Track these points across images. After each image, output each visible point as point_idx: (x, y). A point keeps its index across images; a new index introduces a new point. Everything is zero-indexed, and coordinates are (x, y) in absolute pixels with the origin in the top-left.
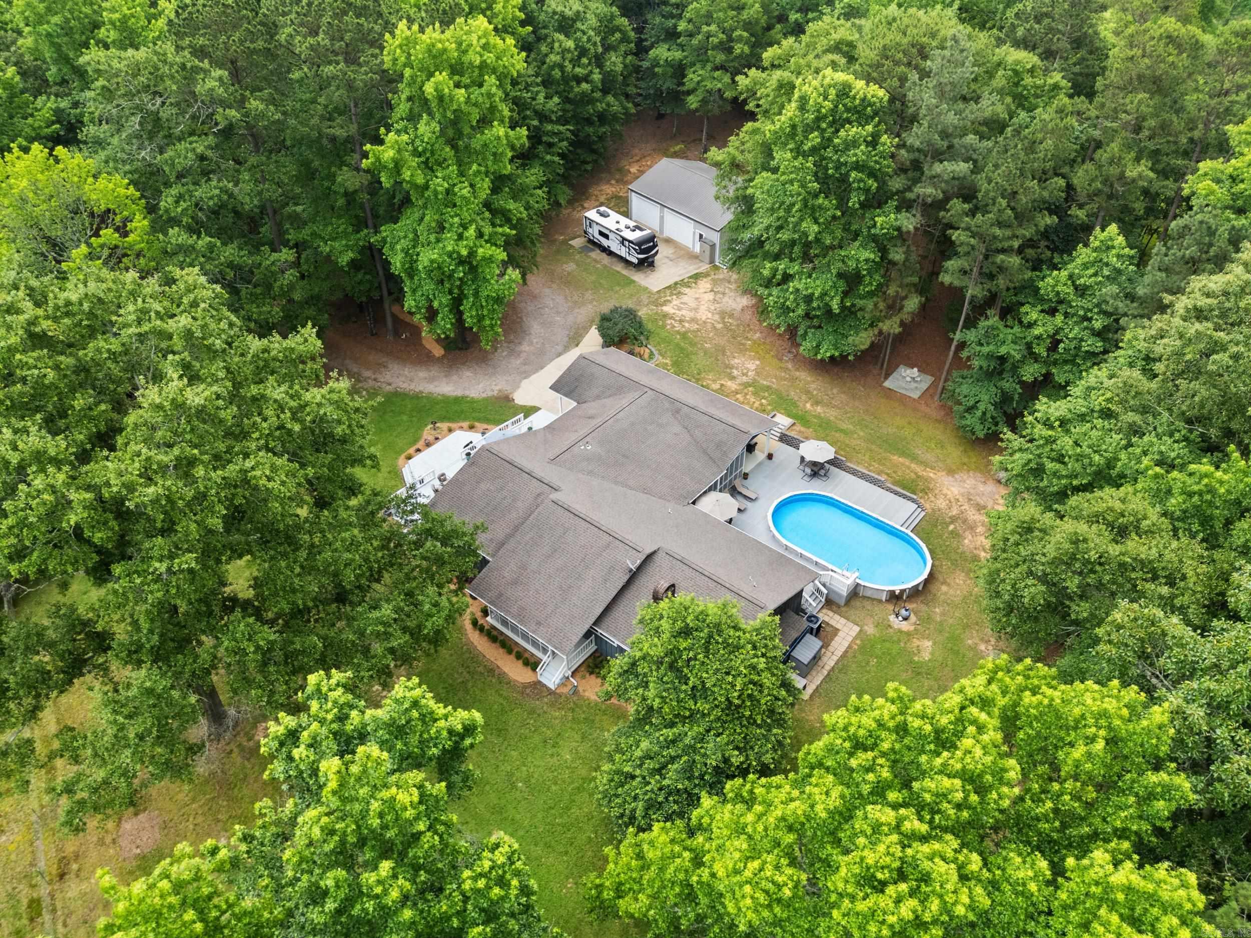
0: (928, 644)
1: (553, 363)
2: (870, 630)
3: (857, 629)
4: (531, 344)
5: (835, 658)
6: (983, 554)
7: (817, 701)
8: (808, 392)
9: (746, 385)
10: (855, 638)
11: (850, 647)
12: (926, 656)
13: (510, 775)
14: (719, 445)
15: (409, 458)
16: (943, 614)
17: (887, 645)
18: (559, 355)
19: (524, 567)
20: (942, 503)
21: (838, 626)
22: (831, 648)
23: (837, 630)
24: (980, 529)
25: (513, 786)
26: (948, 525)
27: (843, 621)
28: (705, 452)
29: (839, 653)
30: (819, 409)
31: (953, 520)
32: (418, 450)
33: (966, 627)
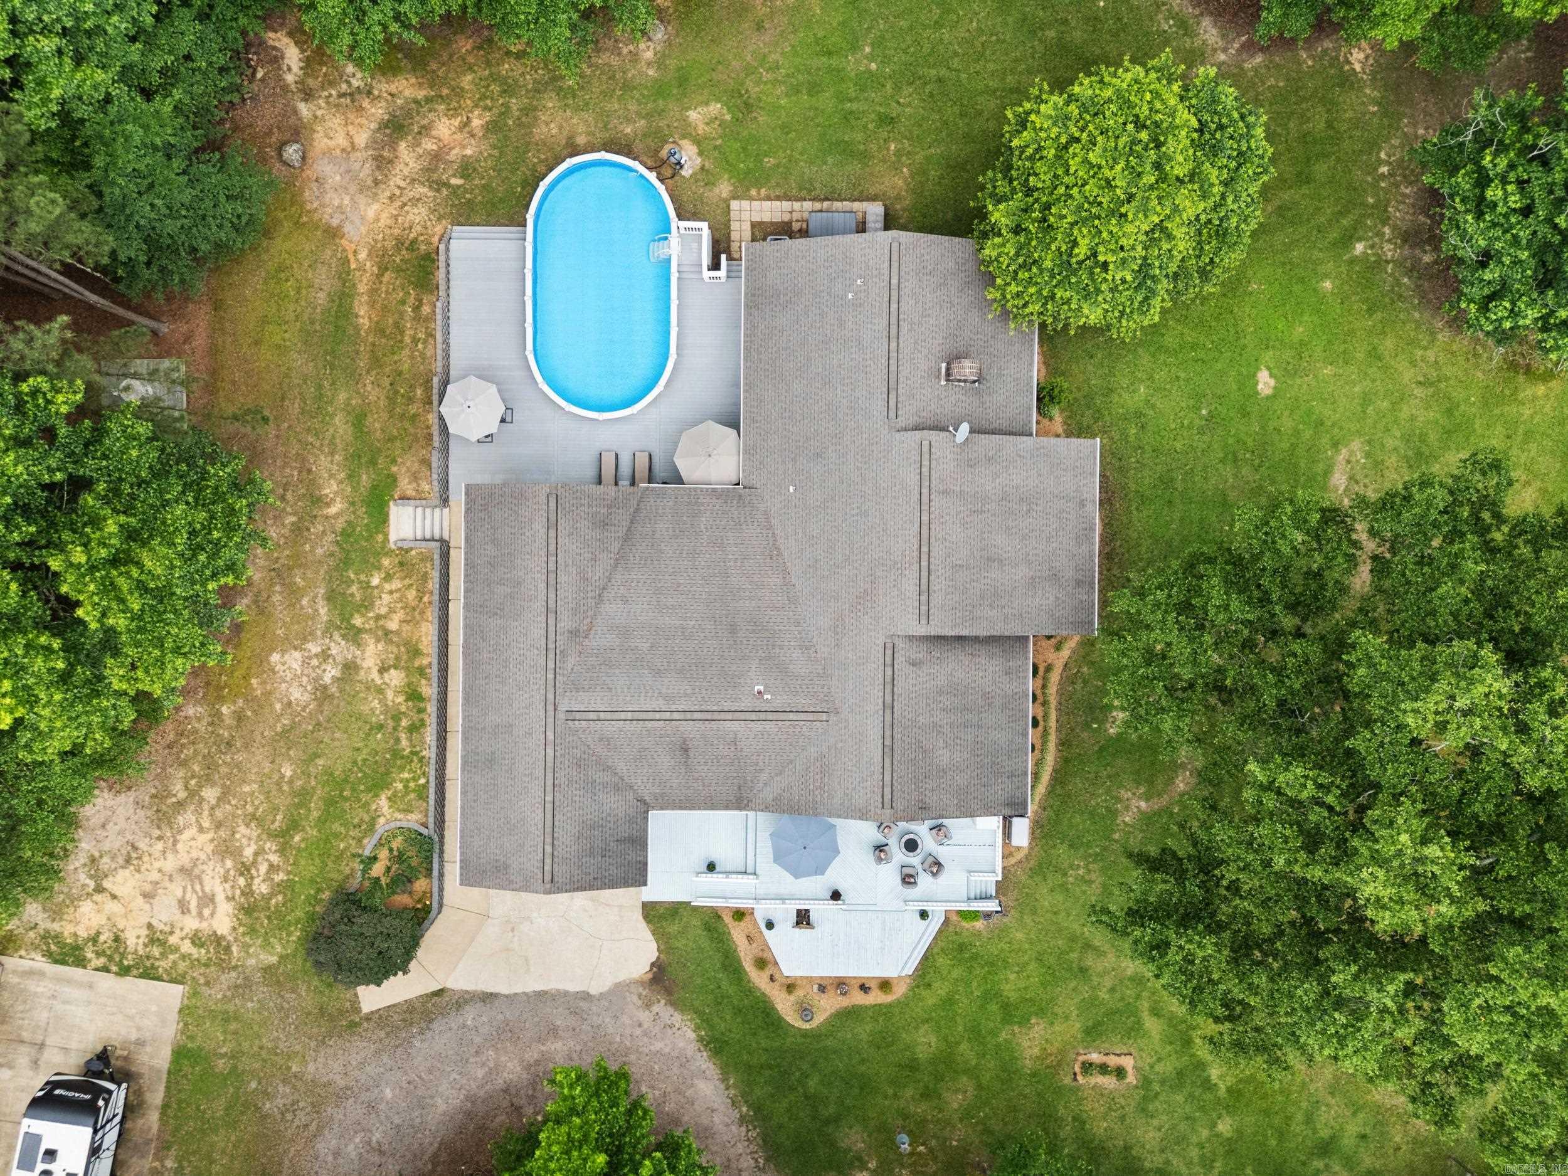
0: (693, 115)
1: (518, 989)
2: (724, 188)
3: (735, 205)
4: (497, 1069)
5: (797, 205)
6: (476, 123)
7: (872, 191)
8: (299, 530)
9: (354, 635)
10: (751, 199)
11: (768, 198)
12: (715, 108)
13: (1201, 431)
14: (603, 524)
15: (885, 985)
16: (629, 120)
17: (732, 158)
18: (488, 998)
19: (1032, 582)
20: (417, 215)
21: (747, 227)
22: (786, 218)
23: (754, 225)
24: (429, 145)
25: (1211, 417)
26: (455, 190)
27: (734, 226)
28: (628, 537)
29: (786, 205)
30: (330, 489)
31: (438, 185)
32: (864, 988)
33: (627, 87)
